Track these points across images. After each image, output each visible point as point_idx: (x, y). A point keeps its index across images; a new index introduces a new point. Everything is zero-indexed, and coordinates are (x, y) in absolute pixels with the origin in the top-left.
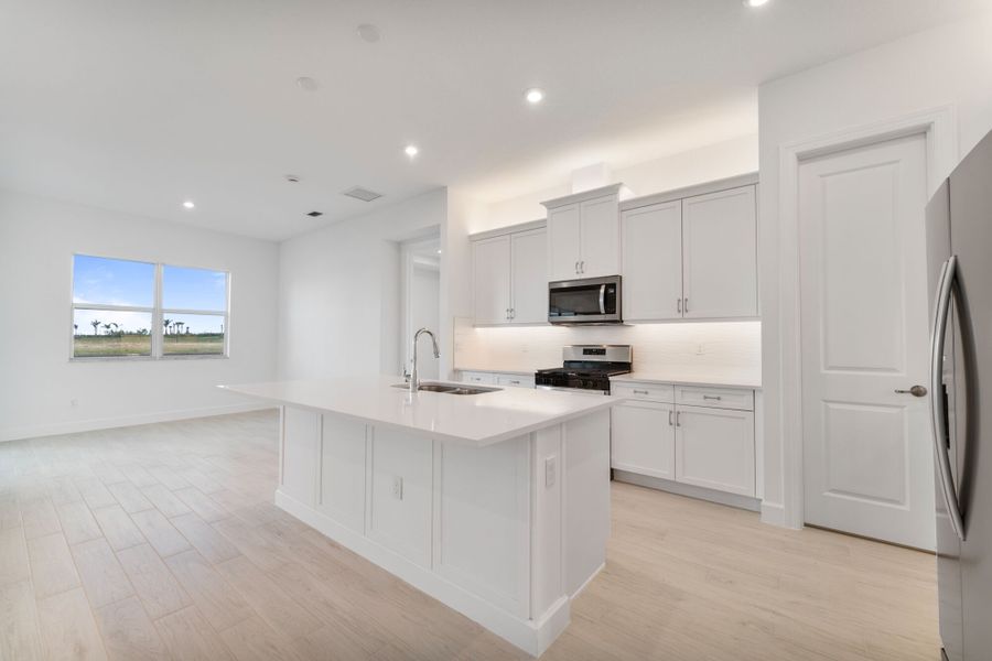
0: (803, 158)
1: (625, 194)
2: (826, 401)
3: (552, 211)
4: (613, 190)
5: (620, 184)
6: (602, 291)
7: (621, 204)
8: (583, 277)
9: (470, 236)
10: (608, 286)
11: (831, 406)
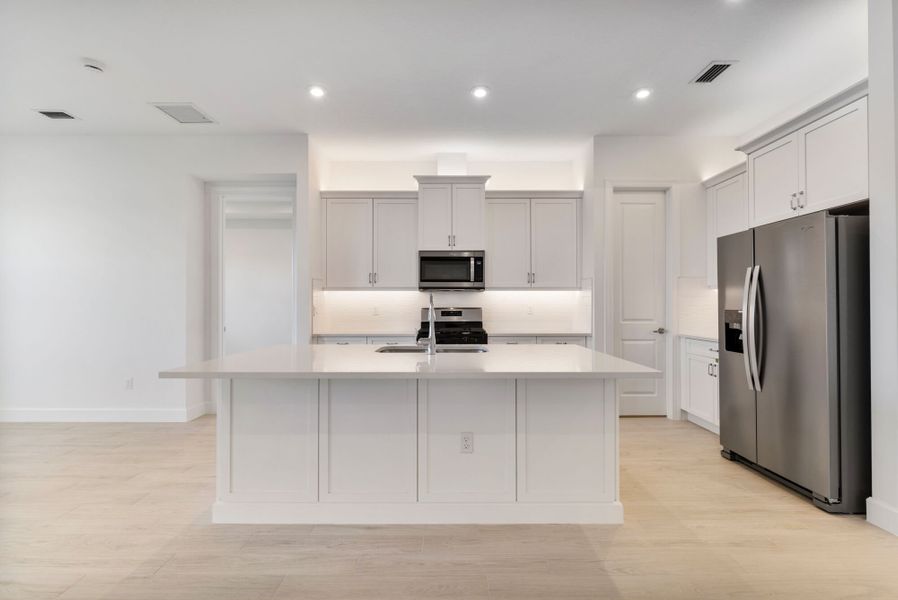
0: (617, 190)
1: (489, 186)
2: (623, 340)
3: (424, 186)
4: (482, 180)
5: (490, 177)
6: (472, 262)
7: (487, 193)
8: (455, 249)
9: (321, 193)
10: (476, 259)
11: (626, 343)
